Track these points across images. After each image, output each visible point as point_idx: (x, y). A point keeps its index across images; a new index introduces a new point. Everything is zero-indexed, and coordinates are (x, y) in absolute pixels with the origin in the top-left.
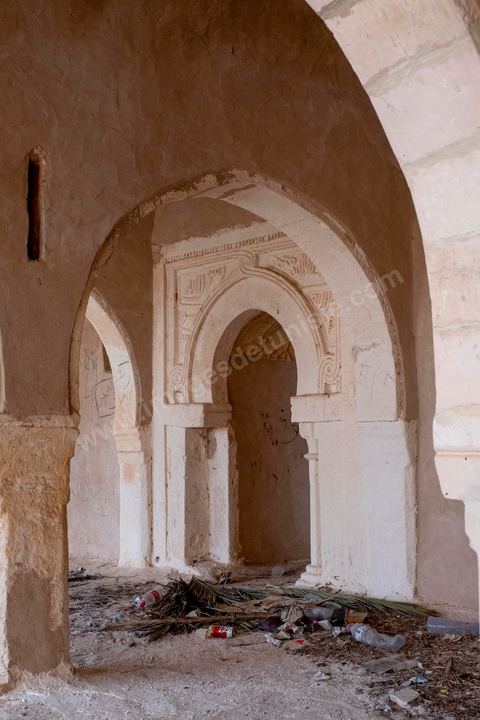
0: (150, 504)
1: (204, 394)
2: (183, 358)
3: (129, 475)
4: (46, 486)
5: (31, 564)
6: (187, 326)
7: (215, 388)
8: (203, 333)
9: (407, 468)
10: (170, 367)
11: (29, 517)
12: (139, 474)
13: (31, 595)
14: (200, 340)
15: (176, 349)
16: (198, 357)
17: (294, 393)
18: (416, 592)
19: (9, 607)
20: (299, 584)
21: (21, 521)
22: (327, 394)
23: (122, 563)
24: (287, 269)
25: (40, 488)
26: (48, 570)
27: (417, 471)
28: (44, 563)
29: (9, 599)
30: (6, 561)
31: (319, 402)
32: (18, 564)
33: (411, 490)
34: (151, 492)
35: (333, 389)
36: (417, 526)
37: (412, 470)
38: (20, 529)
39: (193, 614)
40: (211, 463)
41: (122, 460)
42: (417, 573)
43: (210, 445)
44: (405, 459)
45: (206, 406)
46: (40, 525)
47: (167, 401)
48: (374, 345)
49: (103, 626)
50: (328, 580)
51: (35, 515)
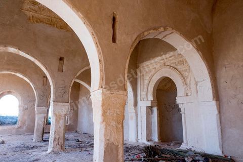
0: (137, 126)
1: (151, 98)
2: (145, 90)
3: (132, 118)
4: (117, 114)
5: (112, 140)
6: (146, 82)
7: (154, 97)
8: (150, 83)
9: (217, 115)
10: (142, 92)
11: (112, 124)
12: (134, 118)
13: (112, 151)
14: (150, 85)
15: (143, 88)
16: (149, 89)
17: (176, 96)
18: (223, 152)
19: (104, 155)
20: (180, 148)
21: (109, 125)
22: (187, 95)
23: (130, 140)
24: (173, 65)
25: (115, 114)
26: (117, 142)
27: (220, 116)
28: (116, 140)
29: (105, 152)
30: (104, 139)
31: (185, 98)
32: (108, 140)
33: (219, 121)
34: (137, 123)
35: (189, 94)
36: (221, 132)
37: (218, 115)
38: (109, 128)
39: (157, 157)
40: (152, 116)
41: (130, 115)
42: (222, 146)
43: (152, 111)
44: (216, 112)
45: (152, 101)
46: (115, 127)
47: (141, 100)
48: (204, 80)
49: (130, 159)
50: (190, 147)
51: (114, 123)
